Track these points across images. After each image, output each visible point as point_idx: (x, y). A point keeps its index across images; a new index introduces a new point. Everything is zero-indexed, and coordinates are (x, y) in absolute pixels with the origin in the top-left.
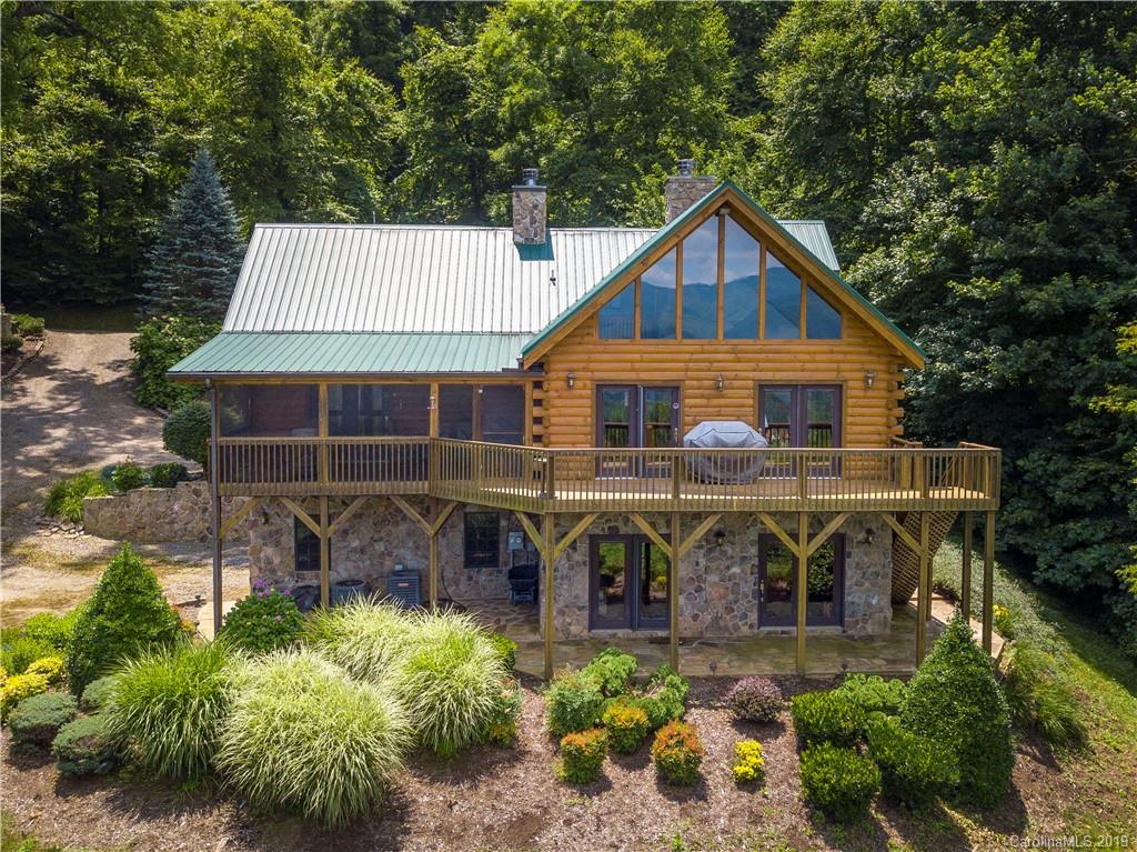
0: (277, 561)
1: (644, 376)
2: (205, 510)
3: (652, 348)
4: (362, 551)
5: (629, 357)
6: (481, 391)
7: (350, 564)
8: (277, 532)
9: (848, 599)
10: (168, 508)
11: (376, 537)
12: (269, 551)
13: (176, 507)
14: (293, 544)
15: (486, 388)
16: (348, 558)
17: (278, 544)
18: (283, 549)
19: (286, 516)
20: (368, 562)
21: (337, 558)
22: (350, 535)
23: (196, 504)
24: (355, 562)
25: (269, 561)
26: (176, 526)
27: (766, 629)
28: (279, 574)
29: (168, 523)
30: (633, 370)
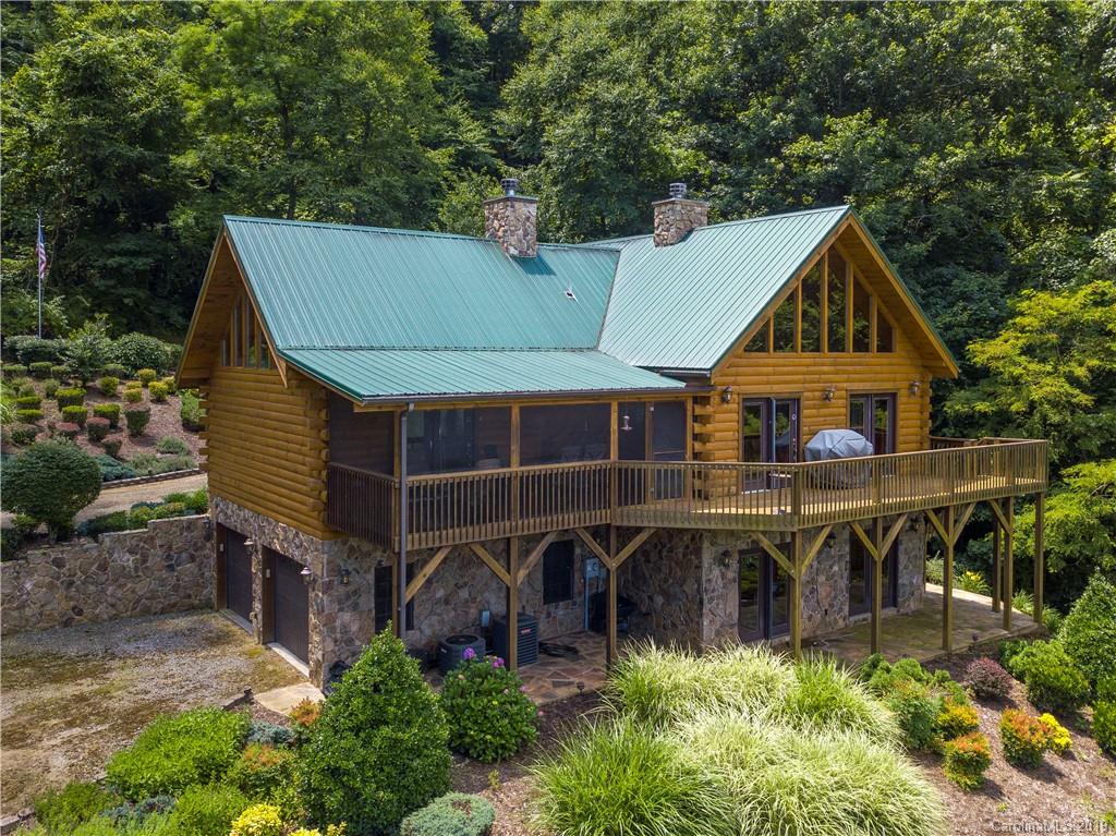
0: (354, 628)
1: (776, 388)
2: (71, 584)
3: (781, 361)
4: (447, 602)
5: (765, 370)
6: (652, 409)
7: (435, 619)
8: (355, 592)
9: (900, 581)
10: (15, 587)
11: (461, 582)
12: (347, 616)
13: (28, 586)
14: (373, 605)
15: (656, 405)
16: (432, 613)
17: (355, 607)
18: (361, 613)
19: (365, 572)
20: (453, 613)
21: (420, 614)
22: (435, 584)
23: (58, 578)
24: (439, 615)
25: (345, 629)
26: (28, 612)
27: (856, 618)
28: (358, 643)
29: (17, 608)
30: (768, 383)
